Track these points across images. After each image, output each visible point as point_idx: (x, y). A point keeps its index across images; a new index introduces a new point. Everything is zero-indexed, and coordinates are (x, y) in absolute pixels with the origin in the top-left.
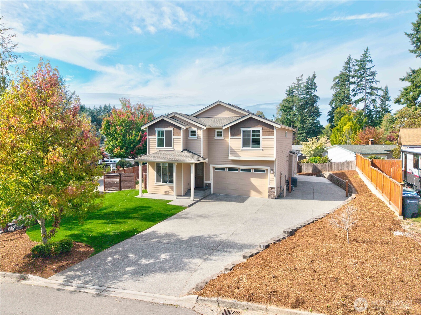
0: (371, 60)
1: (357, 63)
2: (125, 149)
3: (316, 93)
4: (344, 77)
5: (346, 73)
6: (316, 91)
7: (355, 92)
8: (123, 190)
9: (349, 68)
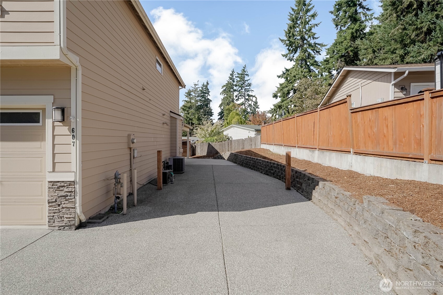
0: (248, 74)
1: (238, 75)
3: (209, 97)
4: (229, 85)
5: (231, 82)
6: (209, 95)
7: (237, 98)
9: (233, 78)
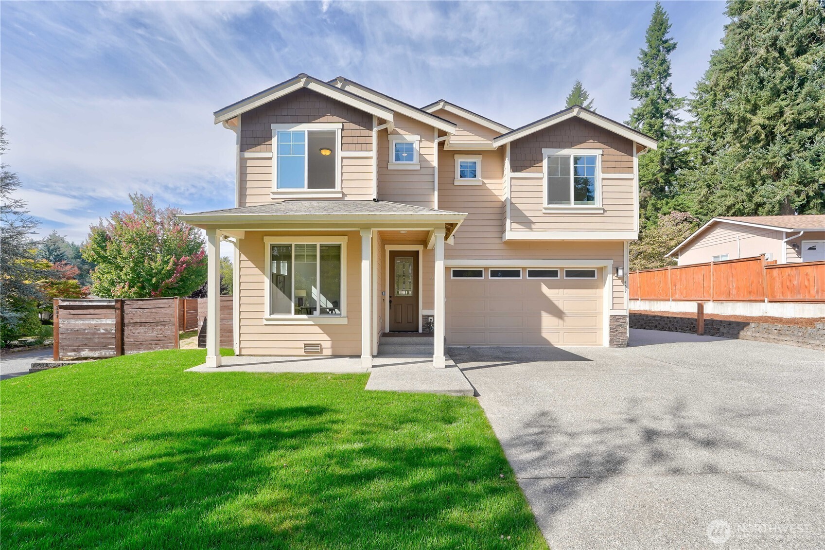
2: (138, 287)
8: (129, 353)
